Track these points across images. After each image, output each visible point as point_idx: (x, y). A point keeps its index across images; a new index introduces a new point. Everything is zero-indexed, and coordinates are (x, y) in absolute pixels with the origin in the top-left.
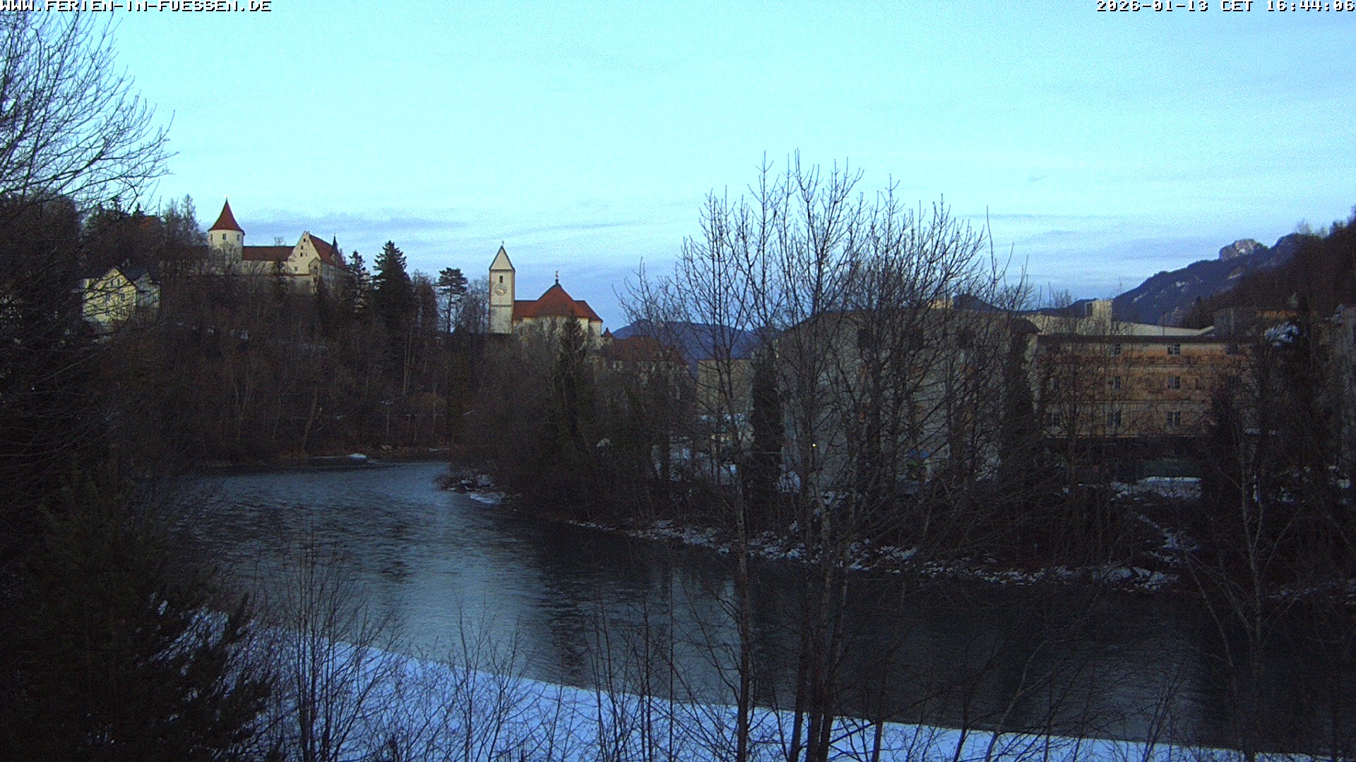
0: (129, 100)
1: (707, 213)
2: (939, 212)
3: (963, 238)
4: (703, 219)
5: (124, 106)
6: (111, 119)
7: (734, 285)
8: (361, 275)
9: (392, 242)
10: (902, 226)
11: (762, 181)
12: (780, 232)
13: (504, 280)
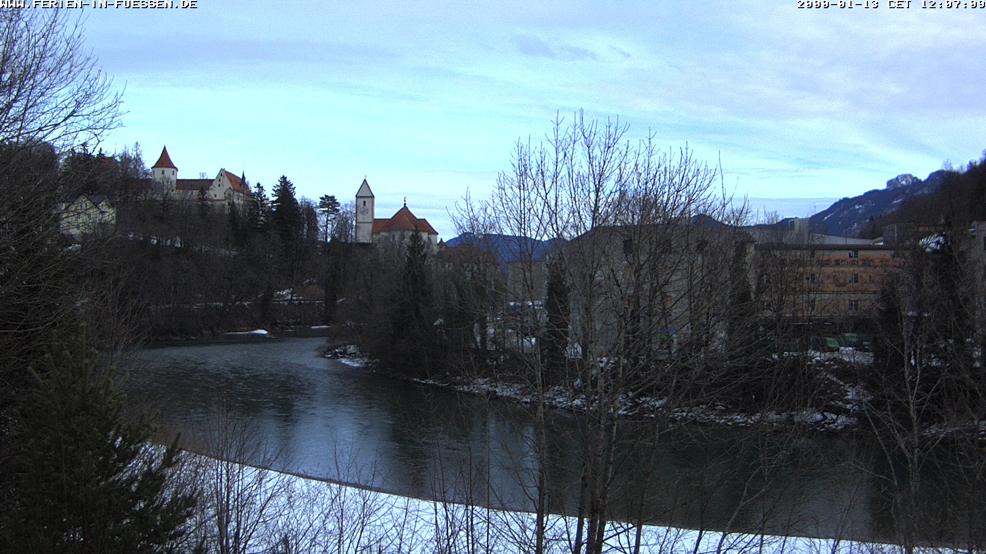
0: (93, 74)
1: (515, 155)
2: (685, 155)
3: (702, 173)
4: (512, 159)
5: (90, 77)
6: (81, 86)
7: (535, 207)
8: (263, 201)
9: (285, 176)
10: (657, 164)
11: (556, 132)
12: (568, 169)
13: (366, 204)
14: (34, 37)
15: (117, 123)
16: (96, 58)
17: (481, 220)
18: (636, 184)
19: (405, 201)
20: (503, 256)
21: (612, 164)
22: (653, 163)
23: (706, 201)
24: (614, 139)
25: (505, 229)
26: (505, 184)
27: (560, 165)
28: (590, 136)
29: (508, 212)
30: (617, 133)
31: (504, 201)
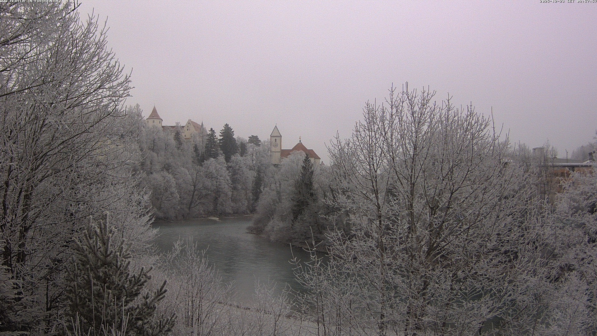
0: (113, 63)
1: (366, 111)
2: (470, 110)
3: (480, 121)
4: (364, 113)
5: (110, 66)
6: (104, 71)
7: (379, 143)
8: (214, 139)
9: (228, 124)
10: (453, 115)
11: (391, 96)
12: (399, 119)
13: (277, 140)
14: (76, 41)
15: (126, 94)
16: (113, 54)
17: (346, 150)
18: (440, 128)
19: (300, 139)
20: (359, 172)
21: (426, 115)
22: (451, 115)
23: (483, 138)
24: (427, 100)
25: (360, 156)
26: (360, 128)
27: (394, 117)
28: (412, 98)
29: (362, 146)
30: (428, 97)
31: (359, 139)
